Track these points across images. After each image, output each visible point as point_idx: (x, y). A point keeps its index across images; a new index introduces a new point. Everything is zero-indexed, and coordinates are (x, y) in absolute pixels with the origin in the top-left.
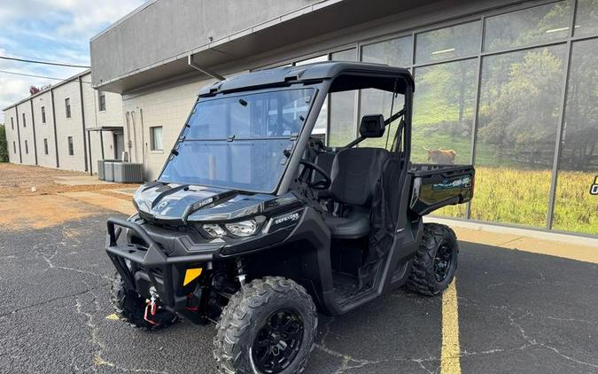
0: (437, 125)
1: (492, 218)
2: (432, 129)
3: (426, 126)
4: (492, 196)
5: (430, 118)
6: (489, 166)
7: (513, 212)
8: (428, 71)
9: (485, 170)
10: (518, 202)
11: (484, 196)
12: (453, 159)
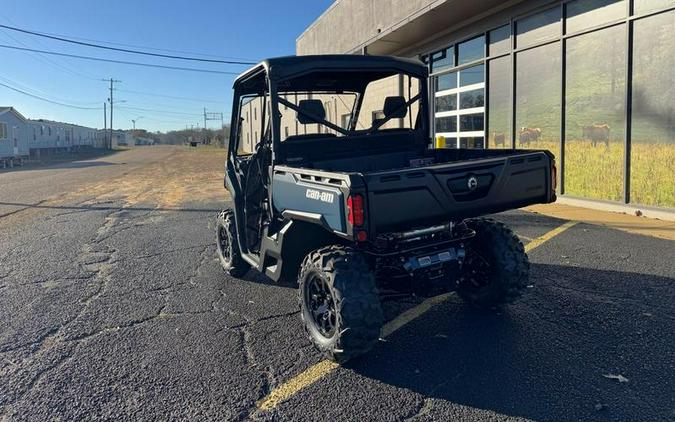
0: (590, 98)
1: (652, 202)
2: (585, 103)
3: (578, 100)
5: (582, 91)
6: (645, 142)
9: (641, 147)
11: (642, 176)
12: (608, 135)
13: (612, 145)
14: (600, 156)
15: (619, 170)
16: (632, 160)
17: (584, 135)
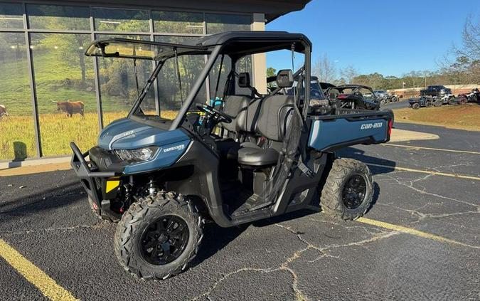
3: (50, 82)
8: (45, 37)
12: (82, 108)
13: (86, 115)
14: (77, 124)
15: (94, 131)
17: (59, 109)
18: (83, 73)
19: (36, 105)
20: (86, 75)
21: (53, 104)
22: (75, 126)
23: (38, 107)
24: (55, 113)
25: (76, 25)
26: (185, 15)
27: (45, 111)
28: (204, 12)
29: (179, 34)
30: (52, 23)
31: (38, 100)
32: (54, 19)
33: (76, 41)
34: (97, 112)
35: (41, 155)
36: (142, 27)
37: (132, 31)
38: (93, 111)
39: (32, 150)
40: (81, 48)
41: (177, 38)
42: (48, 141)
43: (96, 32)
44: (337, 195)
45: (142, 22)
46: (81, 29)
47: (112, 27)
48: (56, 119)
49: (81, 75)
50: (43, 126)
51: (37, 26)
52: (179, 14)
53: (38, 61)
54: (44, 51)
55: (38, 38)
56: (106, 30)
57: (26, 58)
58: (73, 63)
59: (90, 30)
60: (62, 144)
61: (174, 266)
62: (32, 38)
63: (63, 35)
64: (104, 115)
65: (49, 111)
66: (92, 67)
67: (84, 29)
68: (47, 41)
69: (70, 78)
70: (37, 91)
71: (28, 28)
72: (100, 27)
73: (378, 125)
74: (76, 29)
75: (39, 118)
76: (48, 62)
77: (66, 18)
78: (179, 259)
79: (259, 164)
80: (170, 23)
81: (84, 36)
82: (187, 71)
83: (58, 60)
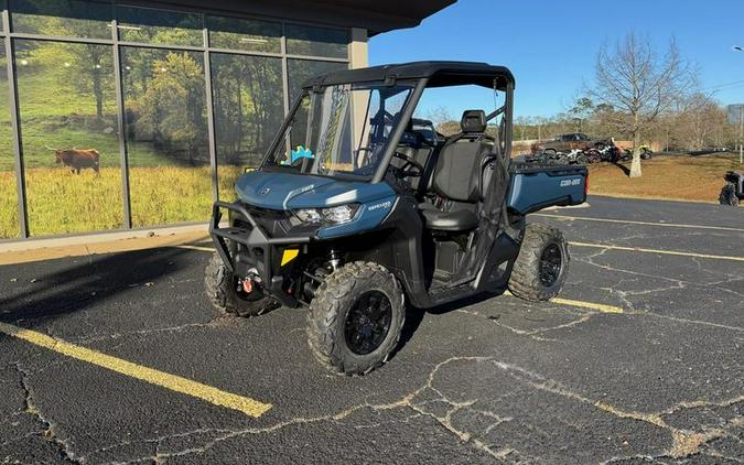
0: (65, 118)
1: (157, 222)
2: (58, 123)
3: (45, 118)
4: (154, 197)
5: (51, 109)
6: (145, 166)
7: (179, 211)
8: (38, 47)
9: (141, 171)
10: (183, 200)
11: (145, 199)
12: (97, 160)
13: (103, 171)
14: (87, 184)
15: (115, 196)
16: (131, 185)
17: (58, 161)
18: (99, 106)
19: (21, 154)
20: (104, 108)
21: (48, 152)
22: (84, 189)
23: (25, 157)
24: (52, 167)
25: (89, 31)
26: (255, 25)
27: (35, 165)
28: (283, 21)
29: (247, 52)
30: (50, 25)
31: (24, 146)
32: (53, 20)
33: (89, 56)
34: (119, 166)
35: (28, 235)
36: (192, 39)
37: (176, 43)
38: (115, 165)
39: (13, 226)
40: (98, 66)
41: (243, 57)
42: (40, 211)
43: (121, 43)
44: (534, 268)
45: (192, 31)
46: (98, 37)
47: (146, 36)
48: (54, 177)
49: (96, 108)
50: (32, 188)
51: (25, 29)
52: (248, 22)
53: (26, 84)
54: (35, 68)
55: (27, 48)
56: (136, 40)
57: (6, 78)
58: (82, 90)
59: (111, 38)
60: (62, 216)
61: (376, 357)
62: (16, 48)
63: (69, 46)
64: (131, 171)
65: (43, 164)
66: (113, 97)
67: (102, 37)
68: (43, 54)
69: (78, 112)
70: (23, 132)
71: (11, 31)
72: (128, 36)
73: (577, 182)
74: (89, 36)
75: (26, 175)
76: (42, 87)
77: (73, 20)
78: (380, 349)
79: (457, 229)
80: (234, 36)
81: (103, 48)
82: (258, 106)
83: (58, 83)
